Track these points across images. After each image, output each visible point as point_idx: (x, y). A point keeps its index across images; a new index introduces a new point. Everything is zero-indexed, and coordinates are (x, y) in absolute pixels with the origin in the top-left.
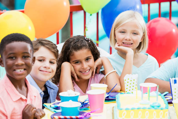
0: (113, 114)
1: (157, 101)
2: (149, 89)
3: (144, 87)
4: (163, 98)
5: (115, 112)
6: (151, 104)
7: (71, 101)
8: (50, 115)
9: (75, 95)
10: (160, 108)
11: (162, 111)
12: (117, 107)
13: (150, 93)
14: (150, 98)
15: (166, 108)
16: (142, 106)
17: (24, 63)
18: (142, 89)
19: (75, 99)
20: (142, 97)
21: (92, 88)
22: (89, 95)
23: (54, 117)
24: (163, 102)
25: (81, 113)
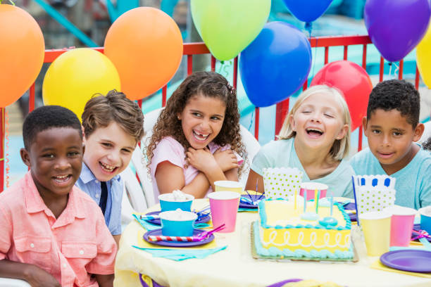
0: (252, 234)
1: (331, 215)
2: (316, 194)
3: (308, 191)
4: (341, 210)
5: (256, 232)
6: (321, 219)
7: (179, 210)
8: (143, 234)
9: (187, 199)
10: (337, 227)
11: (339, 233)
12: (260, 224)
13: (319, 200)
14: (319, 209)
15: (347, 227)
16: (304, 223)
17: (69, 165)
18: (305, 193)
19: (186, 206)
20: (305, 207)
21: (216, 189)
22: (211, 200)
23: (149, 238)
24: (342, 218)
25: (196, 232)
